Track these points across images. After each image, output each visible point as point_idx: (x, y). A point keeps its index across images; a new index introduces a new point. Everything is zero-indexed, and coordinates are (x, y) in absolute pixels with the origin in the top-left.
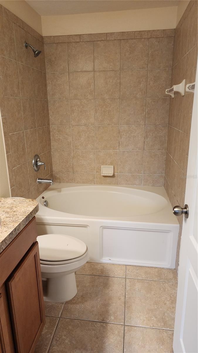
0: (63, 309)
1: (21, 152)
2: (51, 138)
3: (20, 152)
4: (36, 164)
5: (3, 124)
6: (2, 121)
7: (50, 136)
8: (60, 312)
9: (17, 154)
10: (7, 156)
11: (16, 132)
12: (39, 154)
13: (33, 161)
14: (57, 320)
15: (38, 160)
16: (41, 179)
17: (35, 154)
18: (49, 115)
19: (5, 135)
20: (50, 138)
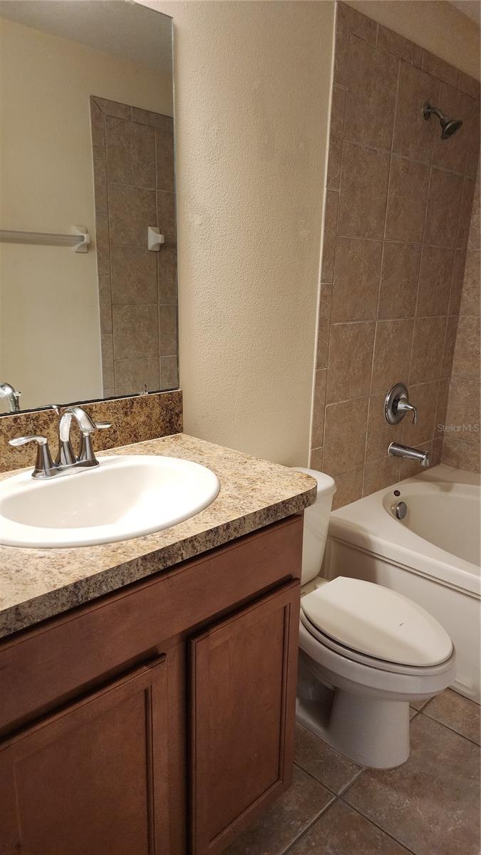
0: (355, 782)
1: (357, 370)
2: (456, 348)
3: (354, 370)
4: (393, 405)
5: (321, 298)
6: (321, 291)
7: (454, 344)
8: (346, 783)
9: (345, 374)
10: (317, 374)
11: (352, 321)
12: (410, 384)
13: (388, 398)
14: (331, 799)
15: (403, 396)
16: (404, 447)
17: (397, 381)
18: (463, 290)
19: (321, 325)
20: (453, 348)
